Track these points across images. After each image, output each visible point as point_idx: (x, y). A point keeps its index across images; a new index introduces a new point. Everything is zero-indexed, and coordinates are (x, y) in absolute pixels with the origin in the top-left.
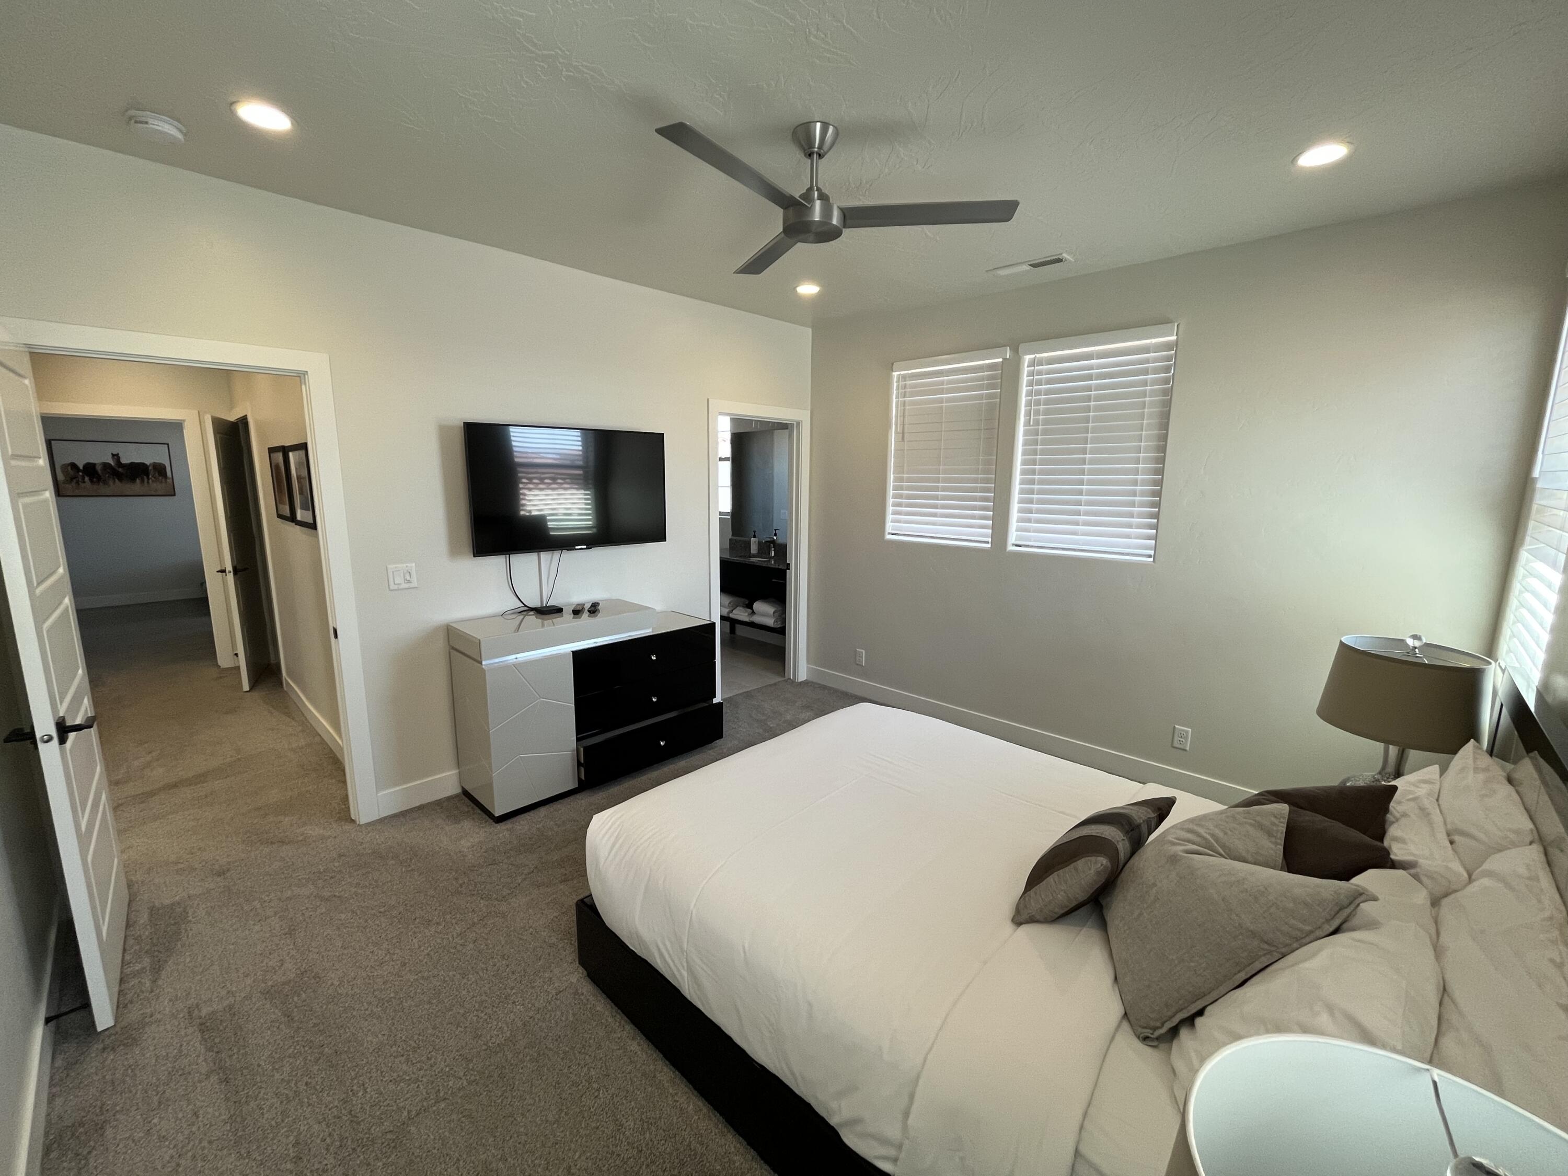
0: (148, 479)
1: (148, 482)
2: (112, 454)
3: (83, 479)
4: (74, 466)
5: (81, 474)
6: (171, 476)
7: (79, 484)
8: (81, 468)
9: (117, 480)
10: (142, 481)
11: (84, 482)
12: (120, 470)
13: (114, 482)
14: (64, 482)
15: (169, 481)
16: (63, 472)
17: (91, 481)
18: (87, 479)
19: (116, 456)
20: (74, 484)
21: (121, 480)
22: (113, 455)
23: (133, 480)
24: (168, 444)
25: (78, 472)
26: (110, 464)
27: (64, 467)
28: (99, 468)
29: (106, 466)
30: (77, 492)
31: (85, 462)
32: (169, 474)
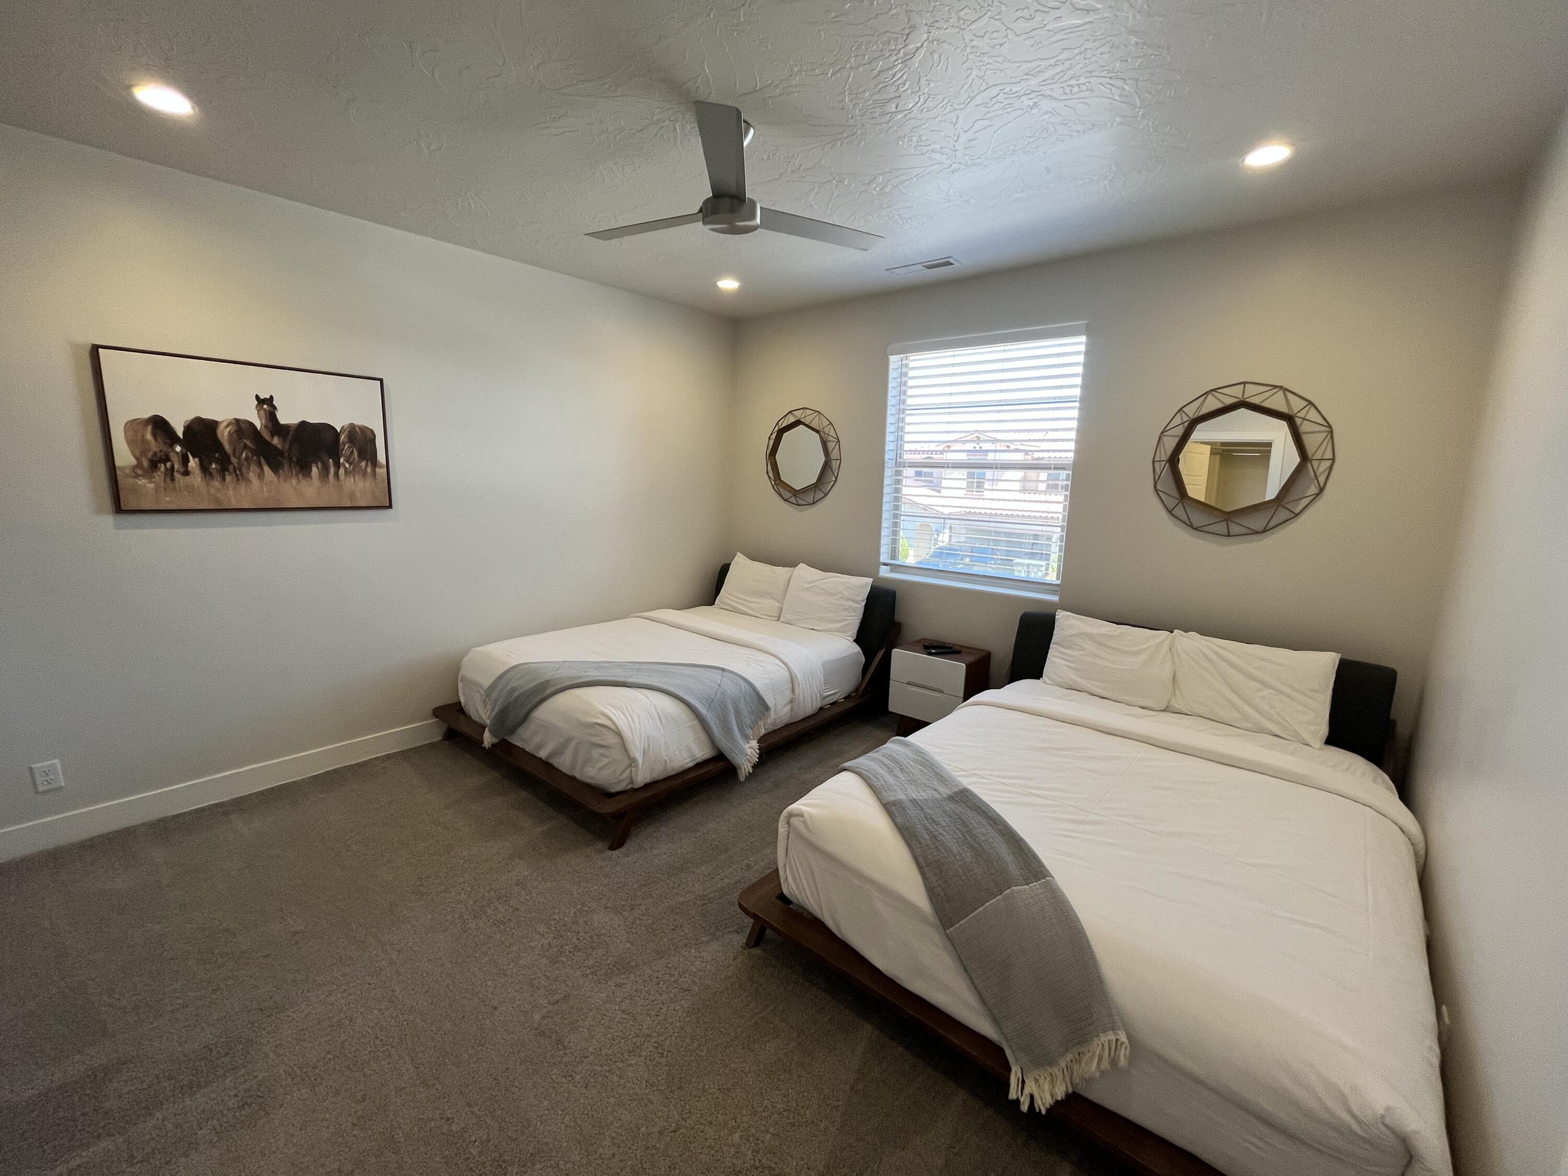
0: (338, 465)
1: (337, 474)
2: (257, 397)
3: (185, 461)
4: (159, 425)
5: (178, 449)
6: (384, 462)
7: (173, 479)
8: (180, 434)
9: (266, 469)
10: (325, 470)
11: (186, 473)
12: (276, 441)
13: (261, 476)
14: (137, 471)
15: (381, 471)
16: (131, 442)
17: (204, 469)
18: (193, 463)
19: (266, 404)
20: (159, 475)
21: (276, 468)
22: (260, 401)
23: (304, 469)
24: (381, 380)
25: (171, 446)
26: (251, 425)
27: (133, 426)
28: (224, 434)
29: (242, 428)
30: (167, 501)
31: (191, 417)
32: (381, 457)
